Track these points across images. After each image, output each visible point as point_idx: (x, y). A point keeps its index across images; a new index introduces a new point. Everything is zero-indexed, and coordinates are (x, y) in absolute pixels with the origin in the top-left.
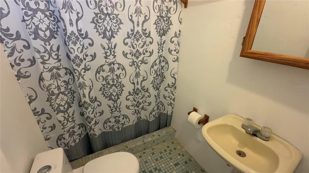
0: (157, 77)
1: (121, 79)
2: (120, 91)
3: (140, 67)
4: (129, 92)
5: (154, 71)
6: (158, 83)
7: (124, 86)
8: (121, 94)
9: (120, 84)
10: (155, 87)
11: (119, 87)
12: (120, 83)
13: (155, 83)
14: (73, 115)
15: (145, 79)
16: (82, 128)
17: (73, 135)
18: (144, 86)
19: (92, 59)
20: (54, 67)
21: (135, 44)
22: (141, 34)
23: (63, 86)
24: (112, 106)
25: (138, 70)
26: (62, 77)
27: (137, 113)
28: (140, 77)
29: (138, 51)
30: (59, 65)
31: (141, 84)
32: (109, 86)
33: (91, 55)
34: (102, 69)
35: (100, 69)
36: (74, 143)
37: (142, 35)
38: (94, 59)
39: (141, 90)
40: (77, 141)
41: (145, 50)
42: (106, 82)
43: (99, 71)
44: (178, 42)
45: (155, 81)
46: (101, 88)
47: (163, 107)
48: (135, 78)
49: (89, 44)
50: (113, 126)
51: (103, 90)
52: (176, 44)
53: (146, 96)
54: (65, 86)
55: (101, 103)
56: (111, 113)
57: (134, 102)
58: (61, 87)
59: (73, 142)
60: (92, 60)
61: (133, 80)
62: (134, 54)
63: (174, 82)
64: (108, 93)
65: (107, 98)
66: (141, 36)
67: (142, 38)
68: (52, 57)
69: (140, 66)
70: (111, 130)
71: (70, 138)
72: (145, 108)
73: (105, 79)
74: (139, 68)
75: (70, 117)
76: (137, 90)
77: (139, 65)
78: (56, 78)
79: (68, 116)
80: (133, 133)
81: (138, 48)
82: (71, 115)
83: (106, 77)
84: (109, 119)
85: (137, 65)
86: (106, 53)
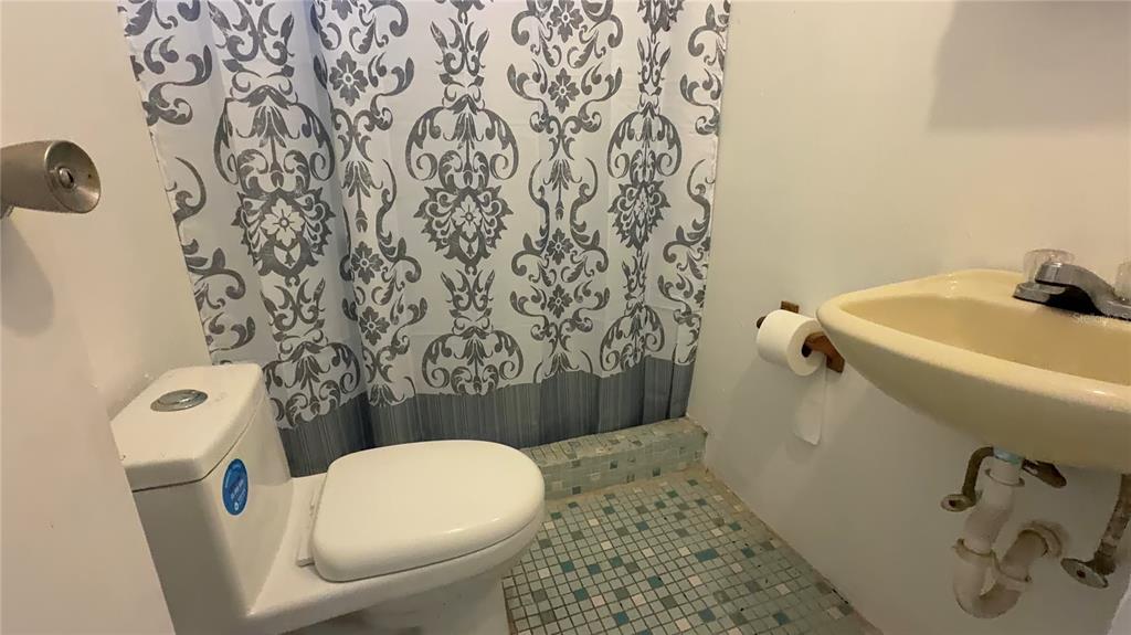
0: (635, 191)
1: (497, 177)
2: (492, 228)
3: (572, 144)
4: (527, 239)
5: (622, 161)
6: (636, 217)
7: (506, 211)
8: (494, 239)
9: (495, 197)
10: (625, 228)
11: (489, 209)
12: (495, 192)
13: (628, 213)
14: (317, 297)
15: (588, 192)
16: (344, 365)
17: (309, 376)
18: (584, 224)
19: (400, 83)
20: (268, 90)
21: (555, 47)
22: (578, 11)
23: (292, 172)
24: (458, 283)
25: (561, 153)
26: (290, 137)
27: (552, 337)
28: (570, 184)
29: (563, 77)
30: (286, 88)
31: (573, 217)
32: (451, 198)
33: (396, 71)
34: (432, 123)
35: (424, 125)
36: (312, 410)
37: (582, 13)
38: (406, 87)
39: (572, 241)
40: (325, 408)
41: (591, 73)
42: (442, 180)
43: (420, 133)
44: (718, 49)
45: (627, 205)
46: (423, 205)
47: (657, 334)
48: (552, 184)
49: (393, 26)
50: (458, 371)
51: (429, 213)
52: (711, 60)
53: (591, 265)
54: (297, 173)
55: (418, 269)
56: (454, 313)
57: (541, 285)
58: (285, 174)
59: (309, 407)
60: (400, 89)
61: (541, 189)
62: (549, 85)
63: (700, 221)
64: (445, 228)
65: (444, 247)
66: (578, 20)
67: (581, 25)
68: (264, 49)
69: (571, 139)
70: (449, 390)
71: (299, 384)
72: (586, 319)
73: (439, 167)
74: (566, 148)
75: (308, 301)
76: (555, 237)
77: (568, 134)
78: (270, 133)
79: (301, 294)
80: (535, 423)
81: (564, 64)
82: (309, 294)
83: (444, 159)
84: (444, 339)
85: (561, 135)
86: (448, 59)
